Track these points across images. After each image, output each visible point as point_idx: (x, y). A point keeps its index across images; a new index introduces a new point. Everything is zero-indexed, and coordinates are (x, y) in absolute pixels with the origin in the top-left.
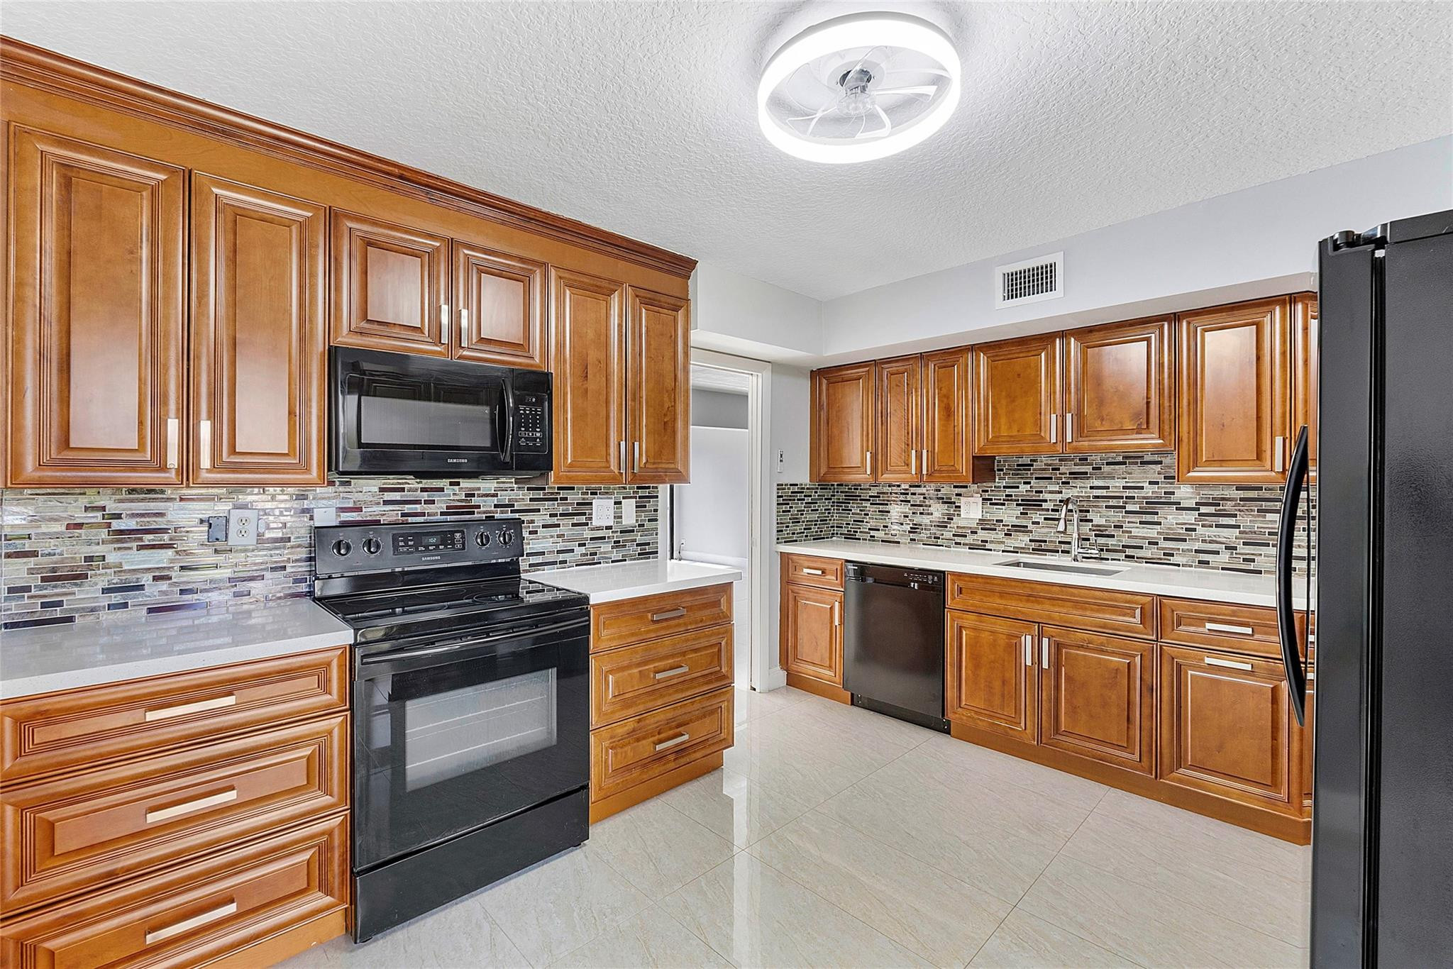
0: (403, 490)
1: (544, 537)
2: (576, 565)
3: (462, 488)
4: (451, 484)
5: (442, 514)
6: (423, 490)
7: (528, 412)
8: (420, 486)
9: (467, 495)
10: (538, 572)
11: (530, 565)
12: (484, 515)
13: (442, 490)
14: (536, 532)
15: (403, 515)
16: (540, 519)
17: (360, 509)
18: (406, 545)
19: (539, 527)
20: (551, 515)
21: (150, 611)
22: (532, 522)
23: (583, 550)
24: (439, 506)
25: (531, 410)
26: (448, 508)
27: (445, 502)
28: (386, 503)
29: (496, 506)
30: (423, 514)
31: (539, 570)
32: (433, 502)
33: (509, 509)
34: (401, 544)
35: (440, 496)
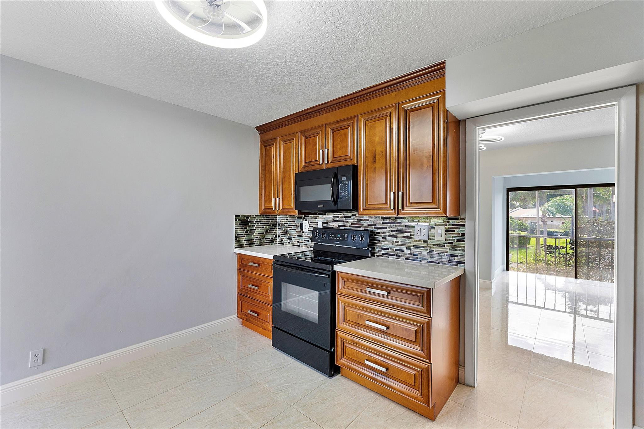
0: (338, 217)
1: (389, 241)
2: (406, 259)
3: (357, 217)
4: (353, 215)
5: (350, 226)
6: (344, 217)
7: (343, 184)
8: (344, 215)
9: (358, 220)
10: (385, 258)
11: (383, 254)
12: (364, 228)
13: (350, 217)
14: (385, 239)
15: (339, 226)
16: (387, 232)
17: (327, 223)
18: (332, 236)
19: (386, 236)
20: (392, 231)
21: (293, 245)
22: (383, 233)
23: (409, 251)
24: (349, 224)
25: (344, 183)
26: (352, 224)
27: (351, 222)
28: (334, 221)
29: (368, 225)
30: (344, 226)
31: (387, 257)
32: (347, 222)
33: (374, 226)
34: (331, 236)
35: (349, 220)
